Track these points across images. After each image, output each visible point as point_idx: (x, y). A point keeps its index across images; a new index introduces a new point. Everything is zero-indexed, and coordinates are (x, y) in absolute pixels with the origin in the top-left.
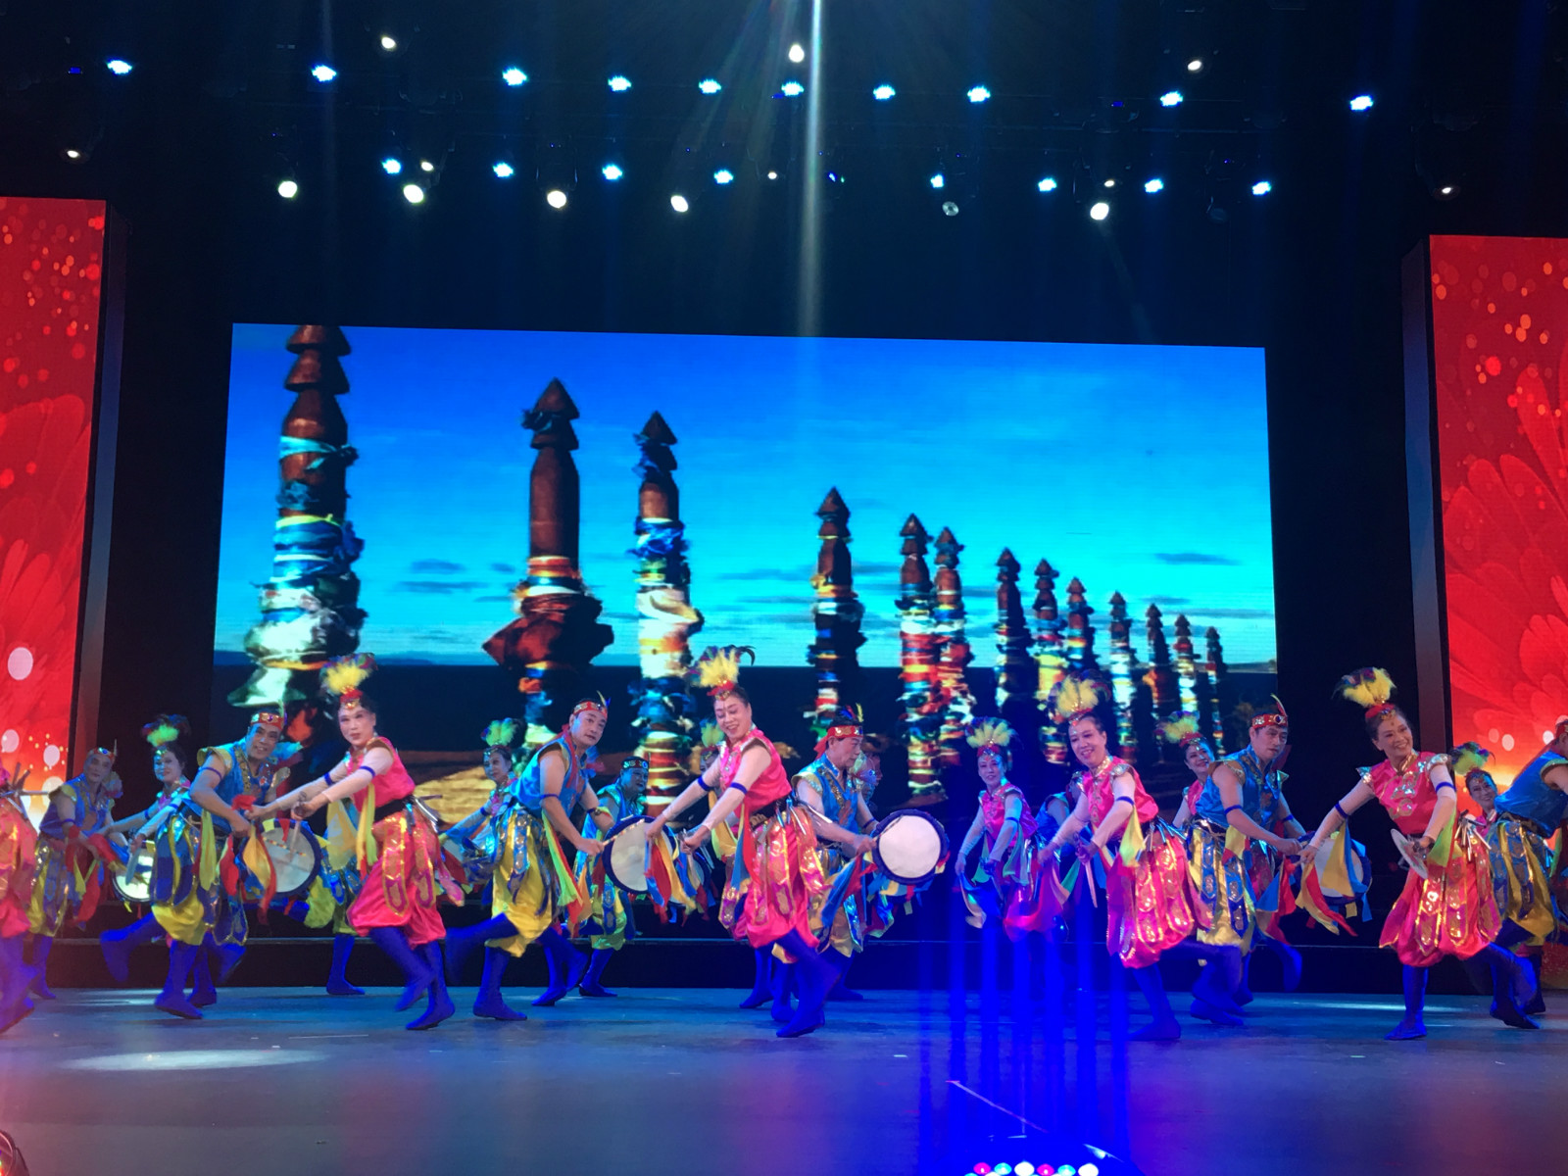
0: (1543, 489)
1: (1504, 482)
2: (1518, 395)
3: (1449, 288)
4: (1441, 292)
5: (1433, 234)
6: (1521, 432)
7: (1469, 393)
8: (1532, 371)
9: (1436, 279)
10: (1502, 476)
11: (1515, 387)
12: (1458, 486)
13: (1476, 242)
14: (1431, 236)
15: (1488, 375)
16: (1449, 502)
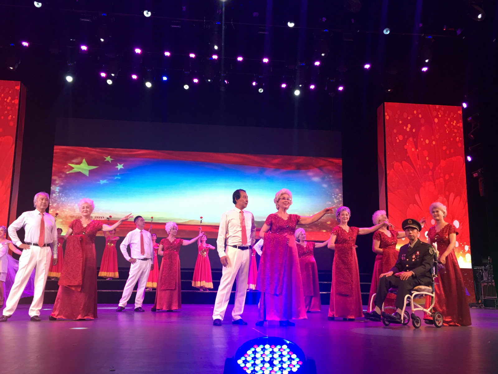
0: (413, 170)
1: (403, 169)
2: (407, 145)
3: (389, 116)
4: (387, 118)
5: (386, 102)
6: (407, 155)
7: (394, 144)
8: (411, 139)
9: (386, 114)
10: (403, 167)
11: (406, 143)
12: (391, 169)
13: (397, 104)
14: (385, 103)
15: (399, 140)
16: (389, 174)
